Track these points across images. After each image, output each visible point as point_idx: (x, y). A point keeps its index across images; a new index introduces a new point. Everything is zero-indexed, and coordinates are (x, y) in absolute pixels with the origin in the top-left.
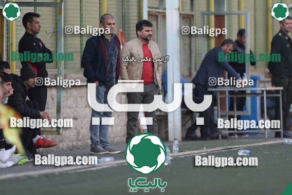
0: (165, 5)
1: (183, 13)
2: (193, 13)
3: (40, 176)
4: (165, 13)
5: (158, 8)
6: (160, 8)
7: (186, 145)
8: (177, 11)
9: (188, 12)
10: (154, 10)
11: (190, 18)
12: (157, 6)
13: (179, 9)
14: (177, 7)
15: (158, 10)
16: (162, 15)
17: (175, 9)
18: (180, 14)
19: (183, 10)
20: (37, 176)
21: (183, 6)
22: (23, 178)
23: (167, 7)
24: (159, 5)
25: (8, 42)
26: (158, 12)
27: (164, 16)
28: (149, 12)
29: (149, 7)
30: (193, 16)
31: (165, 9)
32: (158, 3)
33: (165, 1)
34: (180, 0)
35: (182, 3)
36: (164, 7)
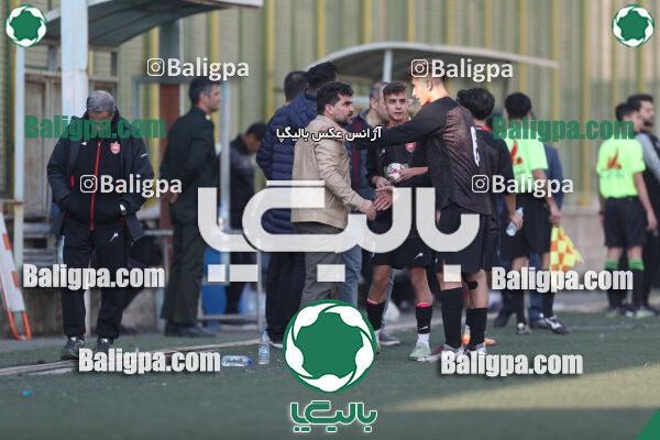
0: (60, 62)
1: (96, 78)
2: (117, 79)
4: (60, 79)
5: (46, 69)
6: (51, 67)
8: (84, 74)
9: (106, 76)
10: (38, 72)
11: (110, 89)
12: (44, 64)
13: (87, 70)
14: (84, 67)
15: (45, 73)
16: (53, 81)
17: (80, 70)
18: (90, 81)
19: (95, 72)
21: (95, 65)
23: (64, 67)
24: (48, 62)
26: (46, 77)
27: (58, 85)
28: (27, 75)
29: (27, 66)
30: (115, 84)
31: (60, 70)
32: (45, 57)
33: (60, 55)
34: (91, 53)
35: (95, 58)
36: (58, 66)
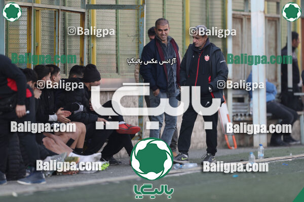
0: (250, 8)
1: (268, 15)
2: (279, 16)
3: (121, 182)
4: (250, 16)
5: (243, 11)
6: (245, 10)
7: (271, 151)
8: (262, 14)
9: (274, 15)
10: (239, 13)
11: (276, 21)
12: (242, 9)
13: (264, 12)
14: (262, 10)
15: (242, 13)
16: (246, 17)
17: (261, 12)
18: (266, 17)
19: (268, 12)
20: (118, 182)
21: (268, 8)
22: (103, 184)
23: (252, 10)
24: (244, 7)
25: (88, 45)
26: (243, 15)
27: (249, 19)
28: (233, 14)
29: (233, 10)
30: (279, 19)
31: (250, 11)
32: (242, 5)
33: (250, 4)
34: (266, 2)
35: (268, 5)
36: (249, 9)
